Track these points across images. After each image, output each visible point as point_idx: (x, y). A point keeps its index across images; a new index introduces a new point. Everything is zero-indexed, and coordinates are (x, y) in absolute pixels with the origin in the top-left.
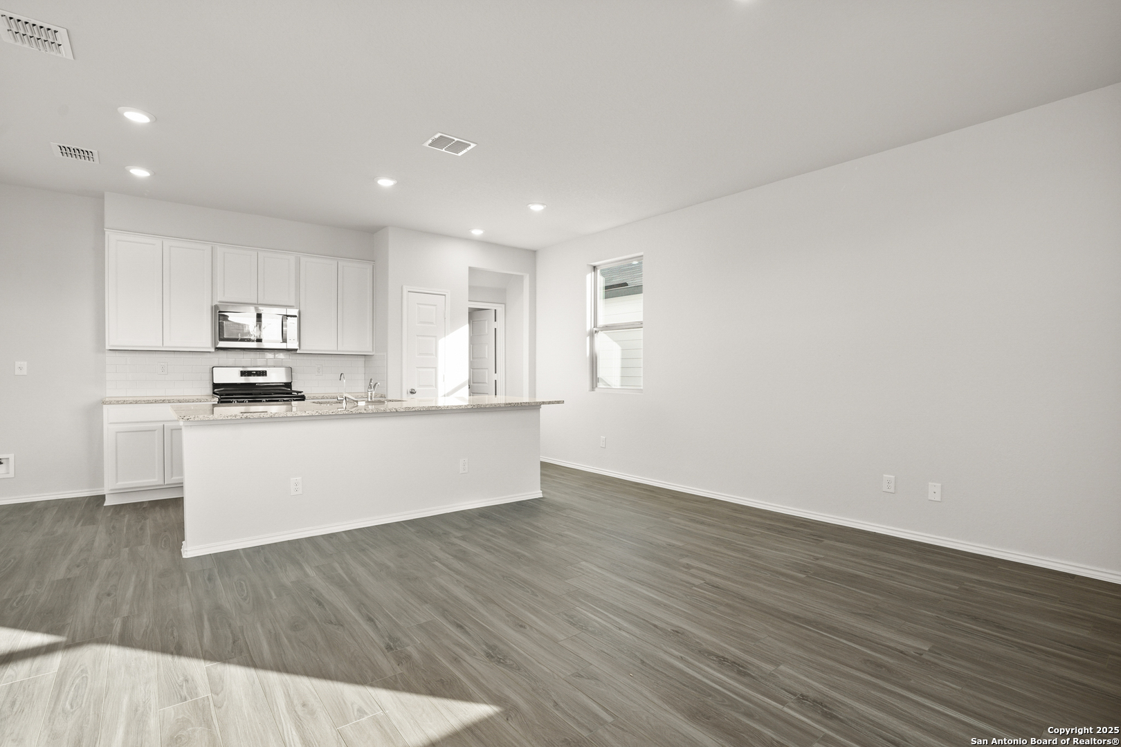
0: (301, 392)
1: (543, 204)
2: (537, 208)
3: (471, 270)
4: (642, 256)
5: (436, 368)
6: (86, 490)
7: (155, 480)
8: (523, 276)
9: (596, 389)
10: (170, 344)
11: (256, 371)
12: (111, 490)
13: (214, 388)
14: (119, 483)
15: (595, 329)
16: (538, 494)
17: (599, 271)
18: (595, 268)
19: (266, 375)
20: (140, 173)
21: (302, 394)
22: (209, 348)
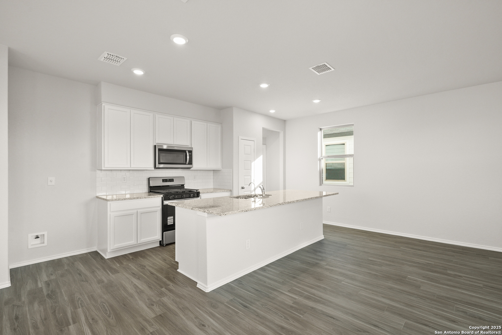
0: (198, 190)
1: (320, 99)
2: (316, 101)
3: (264, 129)
4: (353, 124)
5: (251, 176)
6: (85, 249)
7: (133, 242)
8: (279, 132)
9: (322, 185)
10: (135, 166)
11: (169, 179)
12: (112, 250)
13: (150, 189)
14: (115, 245)
15: (321, 157)
16: (323, 238)
17: (322, 131)
18: (321, 129)
19: (173, 181)
20: (138, 72)
21: (198, 191)
22: (152, 168)
